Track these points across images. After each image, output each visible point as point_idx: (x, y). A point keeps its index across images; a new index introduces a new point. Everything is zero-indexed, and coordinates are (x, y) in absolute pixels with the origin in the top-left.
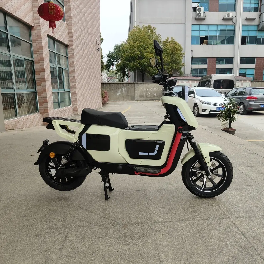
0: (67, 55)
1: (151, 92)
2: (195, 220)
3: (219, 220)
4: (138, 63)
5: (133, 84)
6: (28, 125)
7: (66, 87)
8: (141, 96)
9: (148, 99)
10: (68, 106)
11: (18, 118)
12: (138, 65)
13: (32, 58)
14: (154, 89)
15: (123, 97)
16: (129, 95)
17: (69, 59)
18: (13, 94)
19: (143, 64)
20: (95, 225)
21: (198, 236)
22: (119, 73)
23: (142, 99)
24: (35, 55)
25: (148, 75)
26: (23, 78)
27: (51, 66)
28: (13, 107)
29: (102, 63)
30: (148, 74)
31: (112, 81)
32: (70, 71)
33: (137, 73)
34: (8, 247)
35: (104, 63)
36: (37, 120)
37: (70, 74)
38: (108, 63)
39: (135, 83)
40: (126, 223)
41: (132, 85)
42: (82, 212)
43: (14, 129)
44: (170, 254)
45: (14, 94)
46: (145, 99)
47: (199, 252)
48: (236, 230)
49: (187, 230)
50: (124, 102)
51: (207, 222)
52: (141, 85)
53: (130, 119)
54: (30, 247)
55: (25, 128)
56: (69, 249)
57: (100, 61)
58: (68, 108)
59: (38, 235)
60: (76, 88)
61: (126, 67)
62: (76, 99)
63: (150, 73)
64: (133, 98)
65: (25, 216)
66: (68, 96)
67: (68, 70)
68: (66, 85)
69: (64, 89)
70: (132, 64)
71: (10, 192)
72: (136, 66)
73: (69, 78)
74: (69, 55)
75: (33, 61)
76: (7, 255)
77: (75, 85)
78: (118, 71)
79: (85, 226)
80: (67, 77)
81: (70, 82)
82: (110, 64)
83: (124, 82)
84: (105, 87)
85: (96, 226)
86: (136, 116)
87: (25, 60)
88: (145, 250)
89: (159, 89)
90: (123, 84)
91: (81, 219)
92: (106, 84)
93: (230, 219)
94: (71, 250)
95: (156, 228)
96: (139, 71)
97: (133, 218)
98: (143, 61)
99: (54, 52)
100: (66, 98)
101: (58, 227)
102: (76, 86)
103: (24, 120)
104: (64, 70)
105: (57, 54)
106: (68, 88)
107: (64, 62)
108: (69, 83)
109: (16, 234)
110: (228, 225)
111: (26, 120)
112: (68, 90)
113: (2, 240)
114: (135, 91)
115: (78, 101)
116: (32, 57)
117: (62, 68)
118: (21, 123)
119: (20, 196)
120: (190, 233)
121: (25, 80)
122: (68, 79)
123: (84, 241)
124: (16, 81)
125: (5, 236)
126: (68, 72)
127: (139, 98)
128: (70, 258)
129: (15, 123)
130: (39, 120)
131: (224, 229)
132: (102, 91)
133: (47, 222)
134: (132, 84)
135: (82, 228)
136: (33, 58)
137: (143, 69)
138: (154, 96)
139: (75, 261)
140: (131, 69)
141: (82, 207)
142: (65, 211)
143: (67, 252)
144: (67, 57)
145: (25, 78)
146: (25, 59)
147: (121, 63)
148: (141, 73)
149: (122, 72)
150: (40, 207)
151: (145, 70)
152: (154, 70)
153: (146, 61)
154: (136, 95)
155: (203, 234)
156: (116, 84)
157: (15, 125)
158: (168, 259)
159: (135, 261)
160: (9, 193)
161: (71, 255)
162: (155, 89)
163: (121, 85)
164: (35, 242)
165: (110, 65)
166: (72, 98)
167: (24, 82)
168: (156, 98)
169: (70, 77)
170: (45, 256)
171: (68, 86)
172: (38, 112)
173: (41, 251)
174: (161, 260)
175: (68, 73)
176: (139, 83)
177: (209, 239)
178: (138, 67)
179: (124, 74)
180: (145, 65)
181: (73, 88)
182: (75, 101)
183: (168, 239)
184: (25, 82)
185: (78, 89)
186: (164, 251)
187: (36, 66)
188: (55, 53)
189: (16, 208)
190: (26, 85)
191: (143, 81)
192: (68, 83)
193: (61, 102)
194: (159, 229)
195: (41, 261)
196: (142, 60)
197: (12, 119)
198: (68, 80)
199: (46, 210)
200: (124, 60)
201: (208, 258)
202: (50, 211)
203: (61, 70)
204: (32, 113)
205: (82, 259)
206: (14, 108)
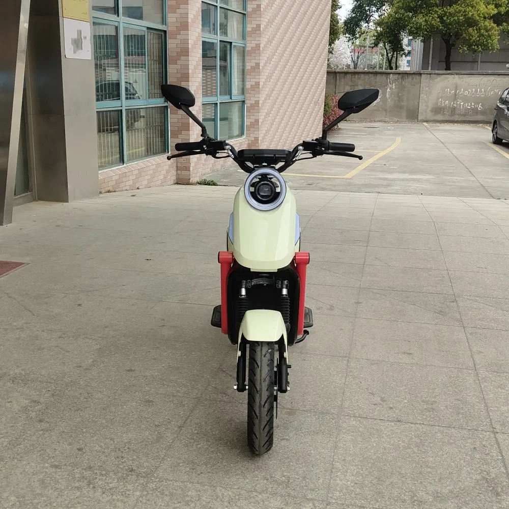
0: (245, 8)
1: (466, 99)
2: (423, 424)
3: (470, 432)
4: (438, 17)
5: (418, 77)
6: (145, 182)
7: (235, 90)
8: (437, 110)
9: (456, 118)
10: (238, 136)
11: (125, 165)
12: (436, 22)
13: (163, 24)
14: (476, 91)
15: (386, 110)
16: (401, 107)
17: (248, 19)
18: (118, 111)
19: (452, 19)
20: (241, 401)
21: (415, 450)
22: (381, 45)
23: (440, 117)
24: (171, 18)
25: (464, 51)
26: (142, 55)
27: (204, 40)
28: (117, 127)
29: (334, 21)
30: (465, 48)
31: (365, 60)
32: (248, 48)
33: (432, 43)
34: (104, 411)
35: (338, 23)
36: (164, 172)
37: (247, 57)
38: (354, 15)
39: (422, 71)
40: (294, 408)
41: (413, 79)
42: (223, 378)
43: (115, 191)
44: (352, 465)
45: (121, 110)
46: (447, 118)
47: (403, 472)
48: (495, 453)
49: (399, 438)
50: (386, 124)
51: (445, 431)
52: (439, 79)
53: (386, 179)
54: (136, 416)
55: (138, 188)
56: (194, 429)
57: (329, 17)
58: (238, 142)
59: (149, 402)
60: (259, 93)
61: (403, 28)
62: (257, 121)
63: (470, 46)
64: (413, 116)
65: (130, 370)
66: (239, 112)
67: (244, 47)
68: (236, 84)
69: (230, 94)
70: (420, 19)
71: (108, 326)
72: (432, 26)
73: (244, 65)
74: (249, 9)
75: (165, 32)
76: (104, 421)
77: (258, 84)
78: (379, 38)
79: (224, 401)
80: (241, 64)
81: (247, 77)
82: (360, 18)
83: (394, 71)
84: (338, 81)
85: (242, 404)
86: (405, 172)
87: (149, 31)
88: (312, 452)
89: (491, 91)
90: (390, 74)
91: (220, 389)
92: (342, 75)
93: (495, 433)
94: (196, 432)
95: (344, 425)
96: (439, 39)
97: (309, 401)
98: (452, 10)
99: (215, 4)
100: (233, 117)
101: (180, 394)
102: (260, 87)
103: (137, 172)
104: (235, 46)
105: (220, 7)
106: (241, 91)
107: (235, 26)
108: (243, 81)
109: (117, 395)
110: (484, 443)
111: (141, 171)
112: (241, 98)
113: (96, 400)
114: (421, 95)
115: (262, 124)
116: (164, 21)
117: (231, 43)
118: (131, 178)
119: (124, 336)
120: (404, 442)
121: (145, 61)
122: (241, 67)
123: (219, 422)
124: (126, 64)
125: (100, 395)
126: (244, 51)
127: (430, 116)
128: (193, 441)
129: (117, 177)
130: (168, 172)
131: (472, 447)
132: (326, 97)
133: (164, 385)
134: (413, 75)
135: (218, 402)
136: (166, 25)
137: (450, 34)
138: (475, 111)
139: (199, 446)
140: (417, 33)
141: (224, 370)
142: (195, 371)
143: (188, 433)
144: (244, 14)
145: (145, 55)
146: (148, 28)
147: (390, 15)
148: (445, 45)
149: (390, 42)
150: (155, 359)
151: (458, 35)
152: (483, 35)
153: (460, 11)
154: (422, 107)
155: (426, 448)
156: (370, 75)
157: (118, 182)
158: (346, 471)
159: (292, 464)
160: (106, 327)
161: (195, 437)
162: (481, 91)
163: (384, 77)
164: (143, 411)
165: (360, 20)
166: (249, 117)
167: (143, 66)
168: (479, 117)
169: (247, 64)
170: (157, 432)
171: (241, 86)
172: (168, 152)
173: (152, 425)
174: (333, 471)
175: (243, 53)
176: (433, 72)
177: (432, 457)
178: (437, 28)
179: (396, 47)
180: (458, 23)
181: (252, 92)
182: (256, 126)
183: (359, 444)
184: (145, 64)
185: (265, 96)
186: (344, 460)
187: (171, 44)
188: (217, 6)
189: (117, 355)
190: (145, 72)
191: (448, 68)
192: (241, 80)
193: (221, 120)
194: (349, 427)
195: (150, 438)
196: (450, 6)
197: (112, 169)
198: (243, 73)
199: (163, 365)
200: (399, 8)
201: (416, 482)
202: (171, 369)
203: (227, 46)
204: (154, 154)
205: (209, 446)
206: (118, 130)
